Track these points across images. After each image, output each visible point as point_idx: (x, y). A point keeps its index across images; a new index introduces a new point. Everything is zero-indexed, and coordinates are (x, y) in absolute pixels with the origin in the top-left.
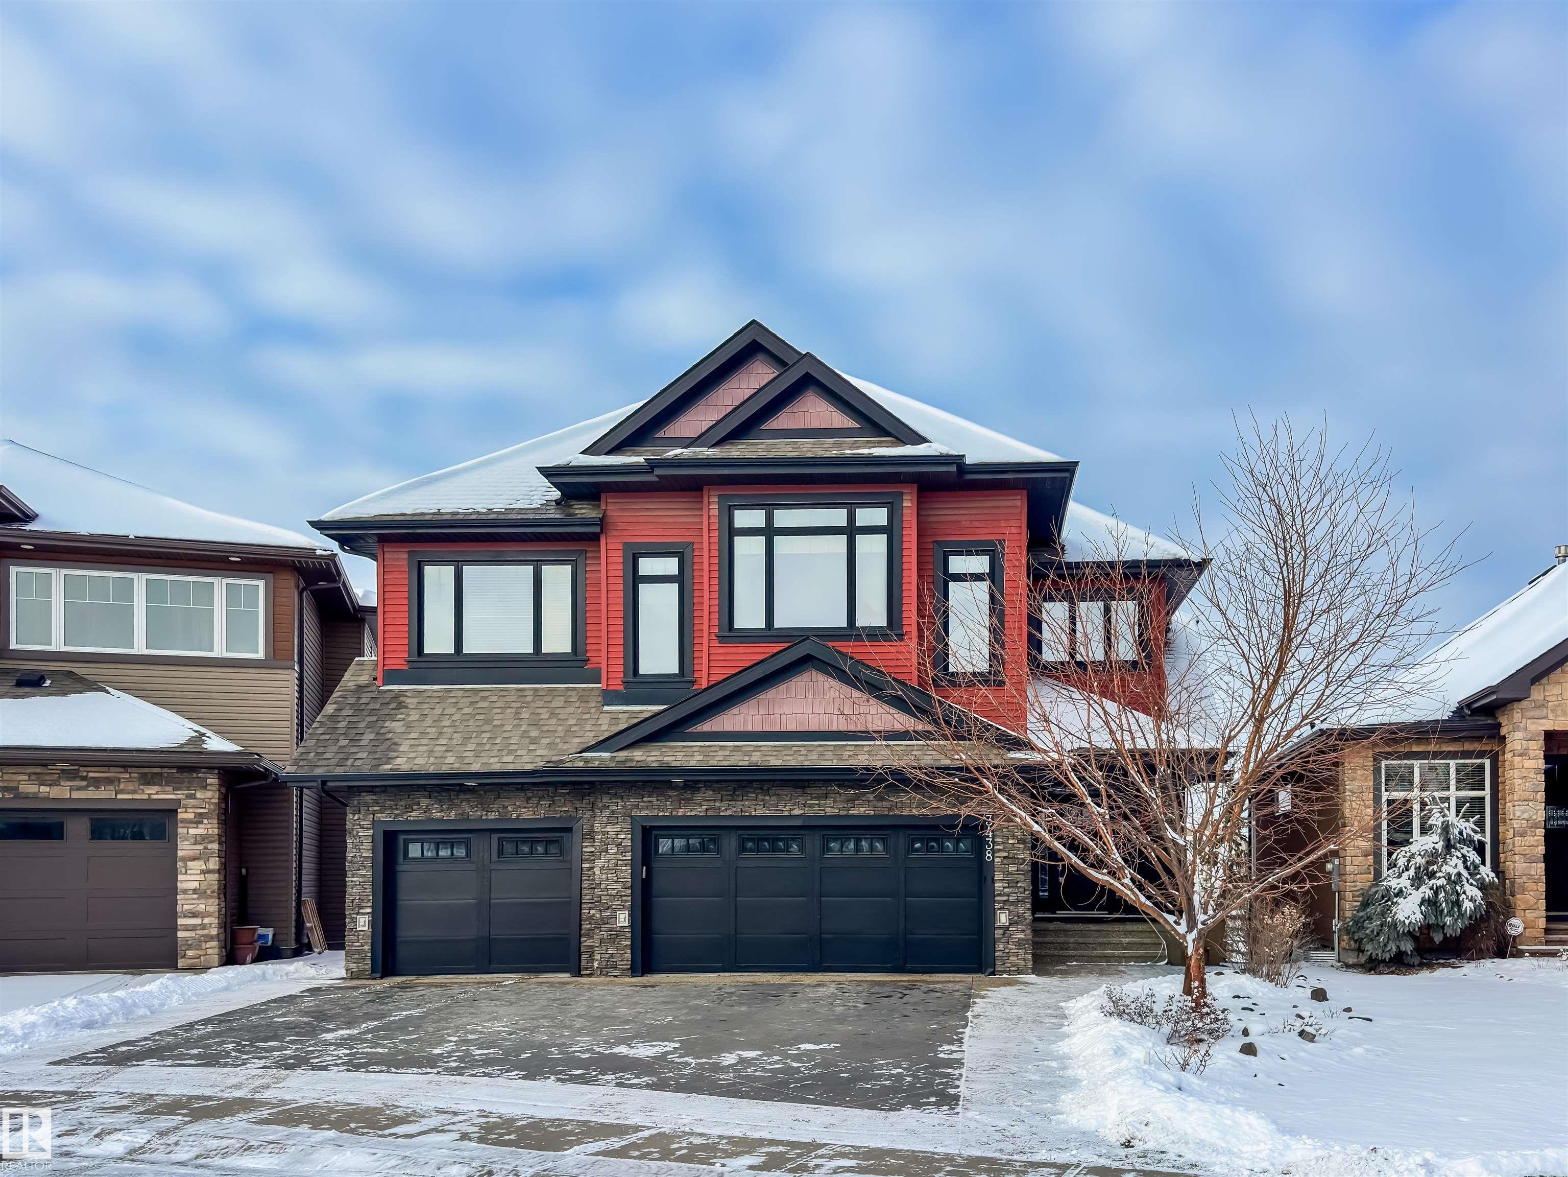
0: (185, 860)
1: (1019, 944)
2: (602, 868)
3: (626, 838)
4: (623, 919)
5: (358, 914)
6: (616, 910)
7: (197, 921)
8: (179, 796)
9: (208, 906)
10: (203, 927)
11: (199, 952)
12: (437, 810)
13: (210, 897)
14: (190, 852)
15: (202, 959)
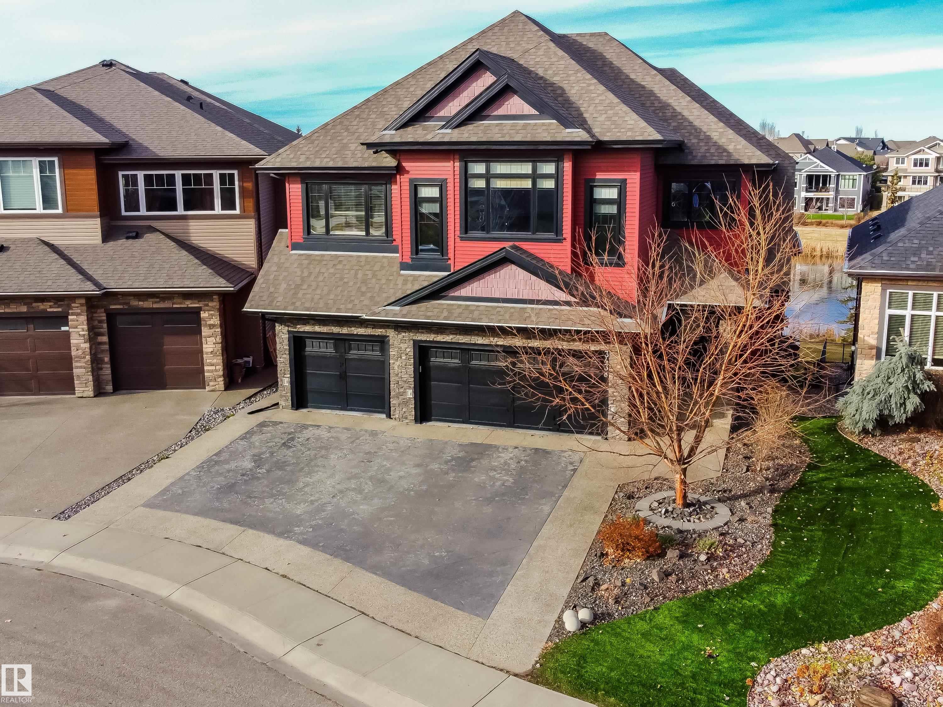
0: (206, 337)
1: (622, 423)
2: (398, 366)
3: (410, 351)
4: (410, 394)
5: (284, 377)
6: (405, 389)
7: (213, 368)
8: (201, 305)
9: (218, 360)
10: (216, 370)
11: (215, 383)
12: (317, 329)
13: (218, 356)
14: (208, 334)
15: (217, 386)
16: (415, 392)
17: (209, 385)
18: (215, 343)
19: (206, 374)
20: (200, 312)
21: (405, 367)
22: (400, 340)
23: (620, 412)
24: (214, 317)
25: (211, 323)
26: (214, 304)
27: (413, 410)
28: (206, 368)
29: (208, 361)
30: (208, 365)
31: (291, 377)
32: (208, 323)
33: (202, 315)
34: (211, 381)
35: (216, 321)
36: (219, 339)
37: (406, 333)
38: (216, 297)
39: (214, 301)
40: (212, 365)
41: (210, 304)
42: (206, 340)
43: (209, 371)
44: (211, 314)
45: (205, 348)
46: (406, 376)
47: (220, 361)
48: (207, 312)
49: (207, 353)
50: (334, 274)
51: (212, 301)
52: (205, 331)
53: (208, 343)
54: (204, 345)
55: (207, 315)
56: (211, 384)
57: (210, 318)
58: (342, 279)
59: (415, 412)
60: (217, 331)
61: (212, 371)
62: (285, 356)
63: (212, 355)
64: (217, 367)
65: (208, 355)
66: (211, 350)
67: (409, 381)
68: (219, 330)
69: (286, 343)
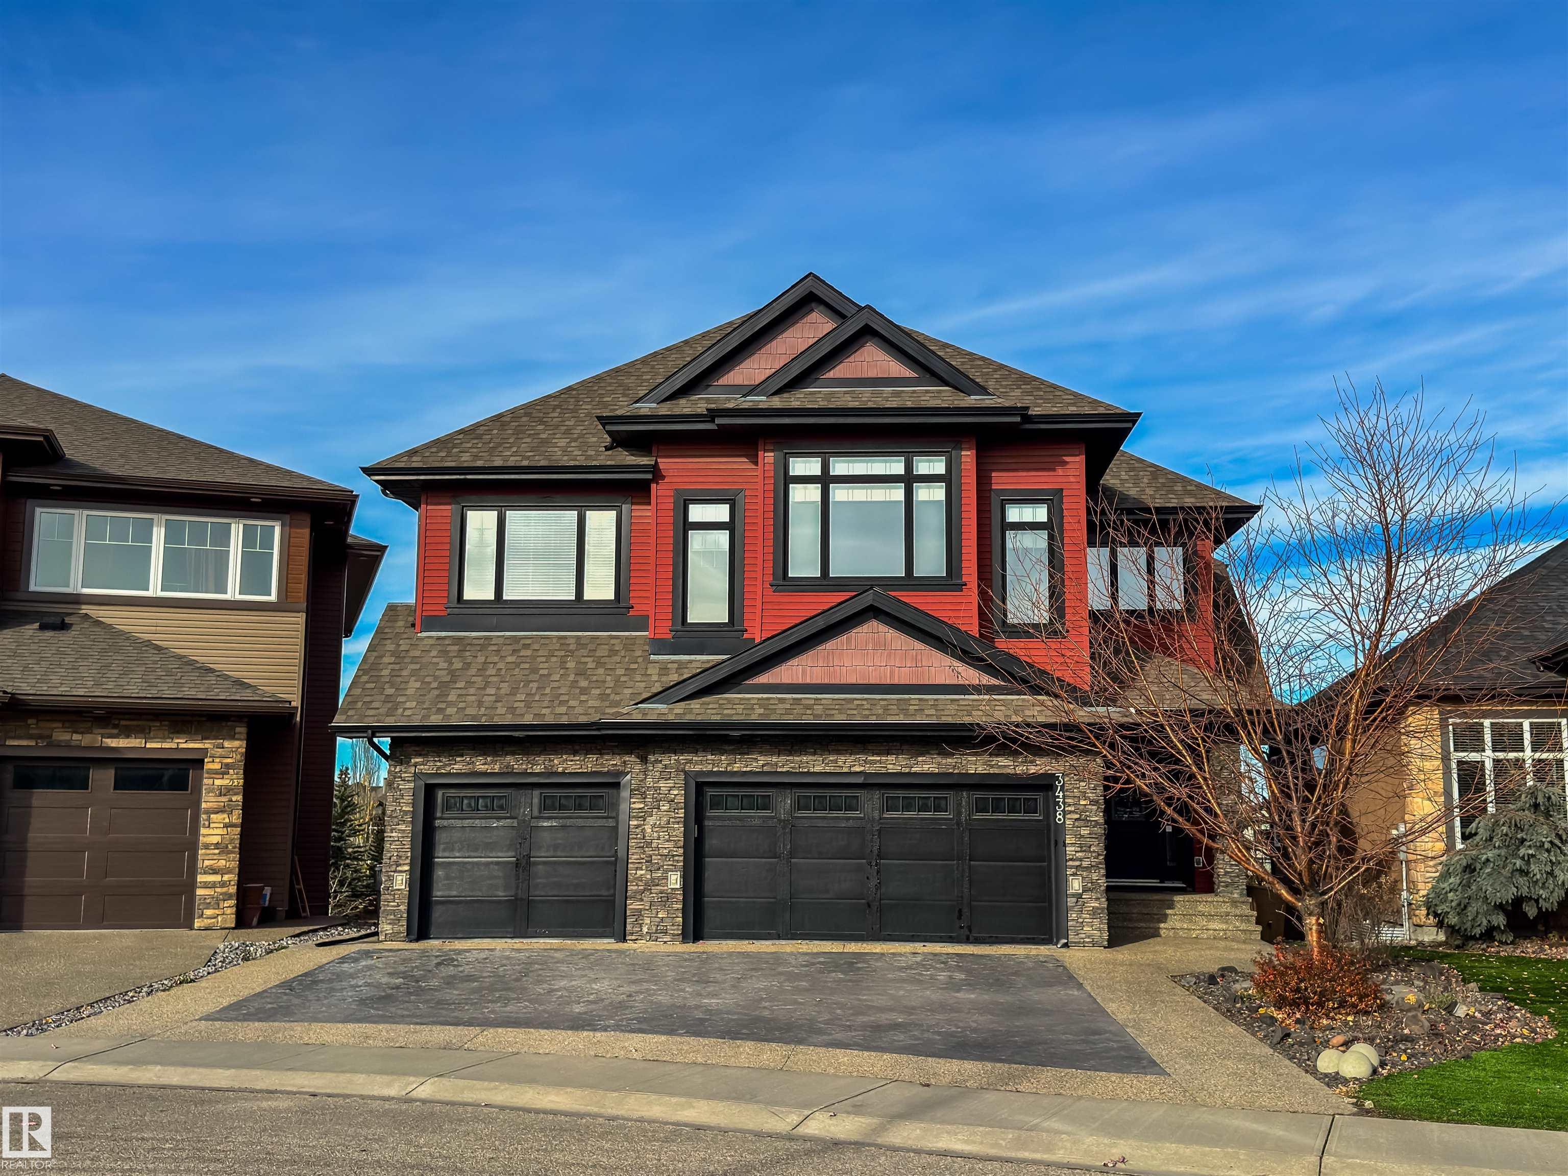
0: (209, 812)
1: (1094, 912)
2: (653, 826)
3: (678, 794)
4: (675, 881)
5: (395, 871)
6: (666, 871)
7: (217, 878)
8: (207, 746)
9: (231, 862)
10: (223, 884)
11: (217, 912)
12: (481, 764)
13: (232, 852)
14: (214, 805)
15: (220, 918)
16: (684, 877)
17: (201, 916)
18: (226, 826)
19: (199, 892)
20: (203, 761)
21: (666, 827)
22: (657, 774)
23: (1089, 890)
24: (231, 771)
25: (225, 782)
26: (237, 743)
27: (681, 915)
28: (201, 878)
29: (207, 863)
30: (205, 873)
31: (411, 872)
32: (218, 782)
33: (207, 766)
34: (208, 906)
35: (235, 779)
36: (236, 817)
37: (670, 760)
38: (242, 730)
39: (237, 736)
40: (215, 871)
41: (227, 744)
42: (209, 819)
43: (206, 885)
44: (227, 765)
45: (204, 836)
46: (670, 845)
47: (234, 864)
48: (218, 760)
49: (207, 846)
50: (518, 665)
51: (233, 738)
52: (208, 801)
53: (212, 825)
54: (203, 831)
55: (217, 766)
56: (208, 912)
57: (223, 772)
58: (535, 670)
59: (683, 917)
60: (234, 799)
61: (213, 885)
62: (403, 827)
63: (217, 851)
64: (226, 878)
65: (208, 852)
66: (216, 839)
67: (673, 856)
68: (240, 798)
69: (408, 798)
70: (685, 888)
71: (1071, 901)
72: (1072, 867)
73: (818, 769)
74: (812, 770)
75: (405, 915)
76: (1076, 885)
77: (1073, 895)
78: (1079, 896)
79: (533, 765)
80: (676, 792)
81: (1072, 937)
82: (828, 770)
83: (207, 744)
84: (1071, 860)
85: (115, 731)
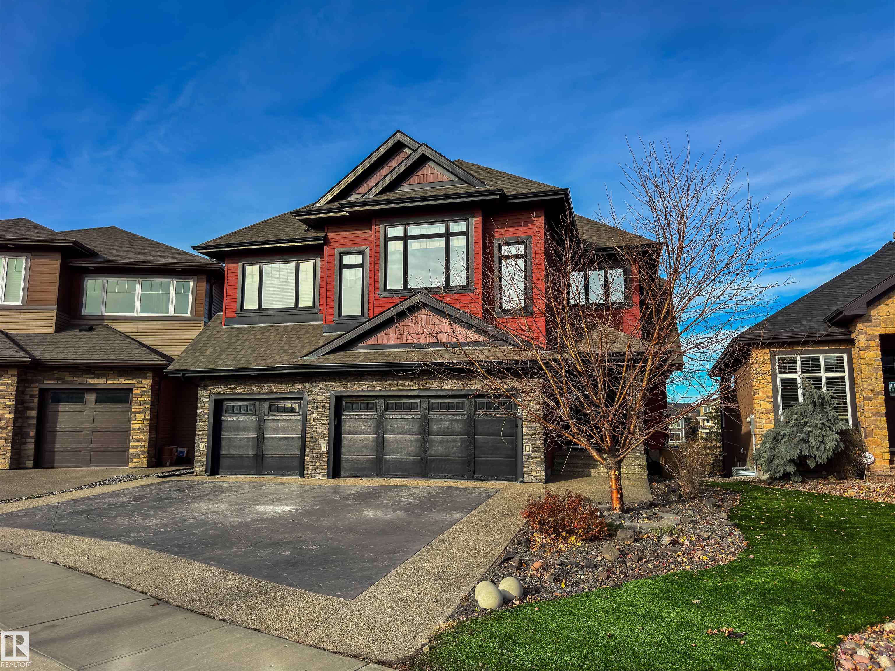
0: (135, 413)
1: (538, 463)
2: (314, 419)
4: (324, 447)
5: (201, 442)
6: (321, 442)
7: (139, 444)
8: (134, 382)
9: (144, 436)
10: (141, 447)
11: (139, 460)
12: (239, 389)
13: (147, 432)
14: (138, 410)
15: (140, 463)
16: (329, 445)
17: (132, 461)
18: (143, 420)
19: (131, 450)
20: (132, 389)
21: (320, 419)
22: (317, 392)
23: (535, 452)
24: (145, 394)
25: (142, 399)
26: (148, 381)
27: (326, 464)
28: (131, 444)
29: (134, 437)
30: (133, 442)
31: (208, 442)
32: (139, 399)
33: (134, 392)
34: (135, 457)
35: (147, 398)
36: (148, 416)
37: (323, 385)
38: (150, 374)
39: (148, 377)
40: (138, 441)
41: (143, 381)
42: (135, 417)
43: (134, 447)
44: (143, 391)
45: (133, 424)
46: (322, 428)
47: (146, 438)
48: (139, 389)
49: (134, 429)
50: (260, 339)
51: (146, 378)
52: (135, 408)
53: (137, 419)
54: (133, 422)
55: (139, 392)
56: (135, 460)
57: (142, 395)
58: (266, 342)
59: (327, 466)
60: (146, 407)
61: (137, 447)
62: (204, 420)
63: (139, 431)
64: (143, 444)
65: (135, 432)
66: (138, 426)
67: (324, 434)
68: (149, 406)
69: (206, 406)
70: (328, 451)
71: (525, 458)
72: (525, 439)
73: (395, 388)
74: (392, 389)
75: (205, 463)
76: (528, 449)
77: (526, 454)
78: (529, 455)
79: (263, 389)
80: (325, 402)
81: (526, 478)
82: (400, 388)
83: (135, 382)
84: (525, 435)
85: (93, 376)
